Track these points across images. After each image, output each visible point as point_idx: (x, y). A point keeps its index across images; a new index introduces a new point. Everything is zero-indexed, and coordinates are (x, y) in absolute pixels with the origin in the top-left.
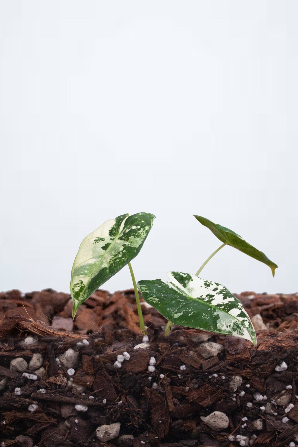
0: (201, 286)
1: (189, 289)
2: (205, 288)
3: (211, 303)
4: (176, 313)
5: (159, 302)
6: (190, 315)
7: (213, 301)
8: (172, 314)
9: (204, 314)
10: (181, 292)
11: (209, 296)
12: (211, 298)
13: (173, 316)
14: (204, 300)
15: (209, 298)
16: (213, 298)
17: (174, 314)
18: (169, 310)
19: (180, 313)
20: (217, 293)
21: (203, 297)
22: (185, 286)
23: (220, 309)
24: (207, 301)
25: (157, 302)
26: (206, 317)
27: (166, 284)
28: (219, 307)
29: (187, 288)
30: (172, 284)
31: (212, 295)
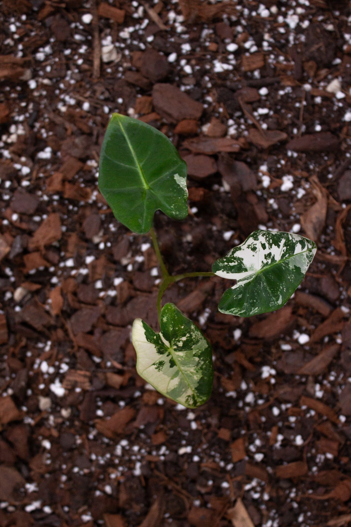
0: (253, 256)
1: (250, 268)
2: (256, 253)
3: (276, 261)
4: (277, 300)
5: (260, 308)
6: (285, 290)
7: (275, 258)
8: (276, 304)
9: (289, 278)
10: (251, 278)
11: (267, 257)
12: (271, 257)
13: (278, 304)
14: (269, 263)
15: (270, 258)
16: (272, 255)
17: (277, 303)
18: (272, 305)
19: (280, 298)
20: (269, 248)
21: (265, 261)
22: (246, 270)
23: (286, 258)
24: (272, 262)
25: (258, 309)
26: (292, 278)
27: (238, 287)
28: (284, 258)
29: (248, 269)
30: (240, 281)
31: (268, 254)
